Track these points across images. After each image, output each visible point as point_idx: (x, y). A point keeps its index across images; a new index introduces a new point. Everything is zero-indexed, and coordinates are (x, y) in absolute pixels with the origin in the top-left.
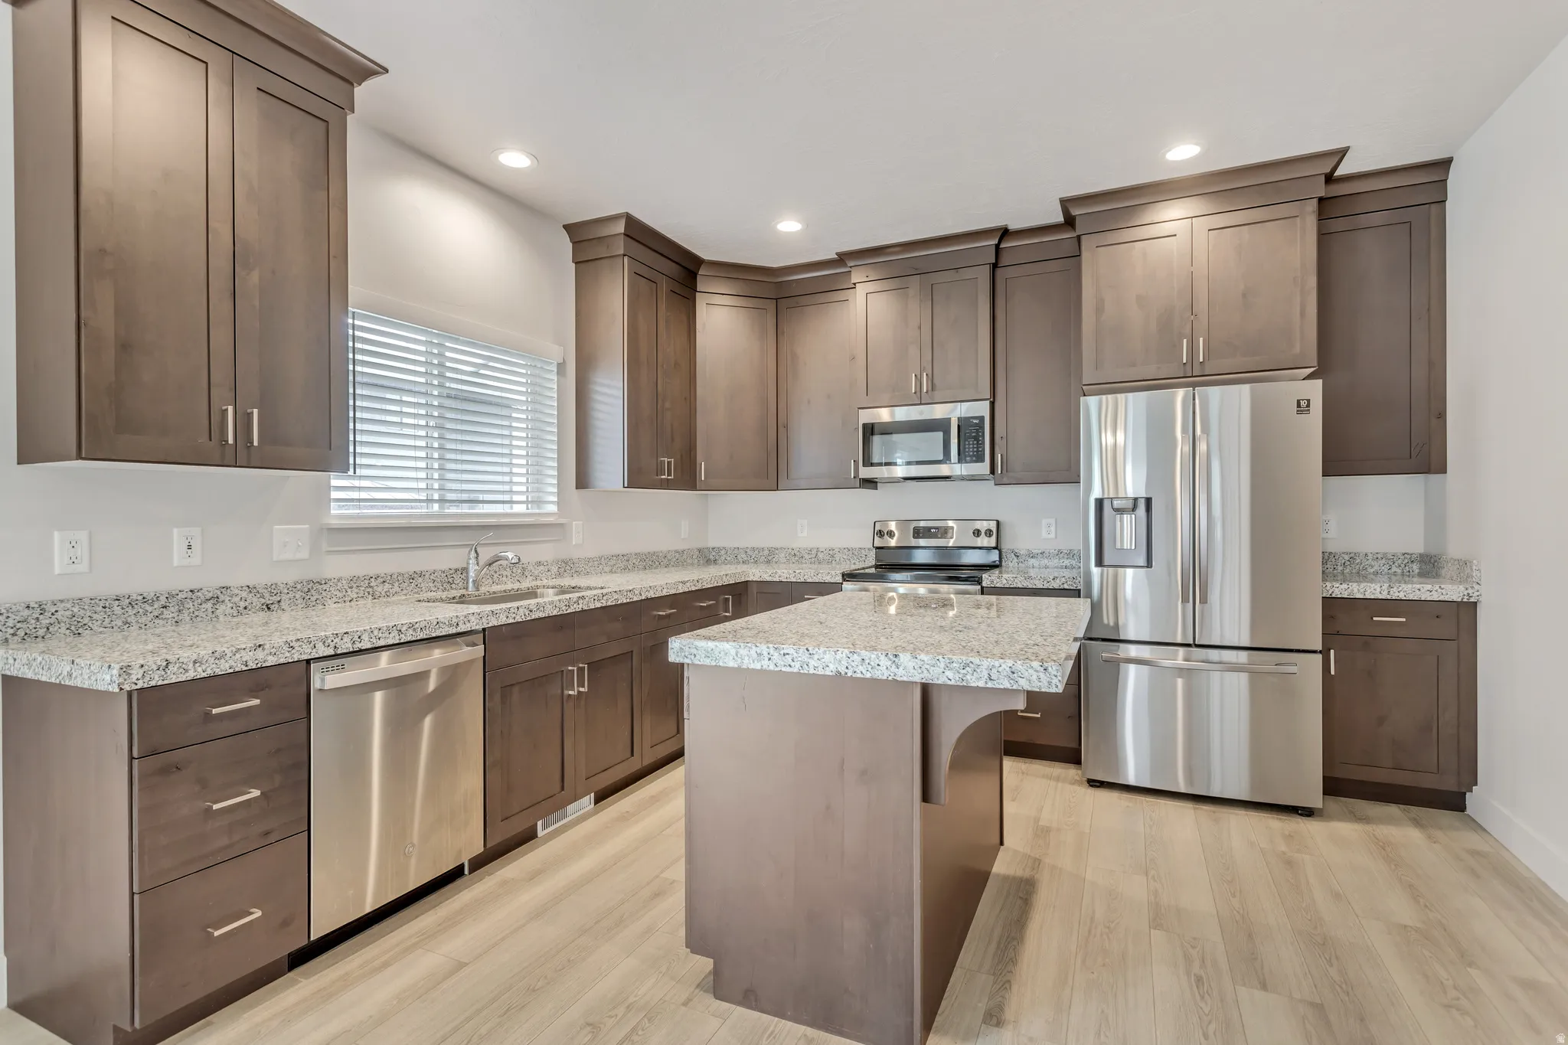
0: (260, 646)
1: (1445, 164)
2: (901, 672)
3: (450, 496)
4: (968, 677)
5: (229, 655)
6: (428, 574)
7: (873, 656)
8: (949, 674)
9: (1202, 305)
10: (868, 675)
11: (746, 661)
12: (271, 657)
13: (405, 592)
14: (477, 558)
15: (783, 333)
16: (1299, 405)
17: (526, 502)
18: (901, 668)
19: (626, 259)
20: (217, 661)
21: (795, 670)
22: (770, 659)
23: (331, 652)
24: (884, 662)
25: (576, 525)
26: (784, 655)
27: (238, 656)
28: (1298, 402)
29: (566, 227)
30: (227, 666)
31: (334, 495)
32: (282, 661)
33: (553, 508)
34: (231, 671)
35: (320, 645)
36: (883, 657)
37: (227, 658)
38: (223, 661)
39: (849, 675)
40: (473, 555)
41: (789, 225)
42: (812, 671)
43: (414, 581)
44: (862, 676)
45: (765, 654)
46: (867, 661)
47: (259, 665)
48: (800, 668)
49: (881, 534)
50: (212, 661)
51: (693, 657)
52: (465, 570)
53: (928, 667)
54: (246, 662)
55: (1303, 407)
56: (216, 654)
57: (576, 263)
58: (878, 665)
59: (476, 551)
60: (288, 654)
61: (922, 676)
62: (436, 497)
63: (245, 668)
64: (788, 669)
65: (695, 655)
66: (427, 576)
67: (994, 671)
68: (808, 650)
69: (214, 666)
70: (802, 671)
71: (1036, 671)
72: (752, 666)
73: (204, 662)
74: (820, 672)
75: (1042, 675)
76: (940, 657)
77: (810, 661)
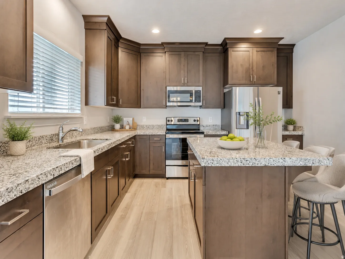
0: (27, 180)
1: (294, 45)
2: (286, 163)
3: (46, 106)
4: (307, 163)
5: (14, 188)
6: (45, 137)
7: (277, 159)
8: (301, 163)
9: (255, 68)
10: (276, 165)
11: (232, 164)
12: (31, 185)
13: (37, 145)
14: (63, 130)
15: (143, 63)
16: (278, 93)
17: (68, 109)
18: (286, 162)
19: (106, 31)
20: (9, 194)
21: (251, 165)
22: (241, 162)
23: (52, 177)
24: (281, 161)
25: (85, 118)
26: (246, 160)
27: (18, 188)
28: (278, 91)
29: (83, 16)
30: (13, 195)
31: (10, 103)
32: (36, 186)
33: (79, 112)
34: (15, 197)
35: (49, 175)
36: (280, 159)
37: (13, 190)
38: (11, 193)
39: (269, 166)
40: (61, 129)
41: (156, 31)
42: (256, 165)
43: (40, 140)
44: (274, 166)
45: (240, 160)
46: (275, 161)
47: (27, 191)
48: (252, 165)
49: (169, 121)
50: (7, 195)
51: (211, 164)
52: (58, 135)
53: (294, 161)
54: (22, 191)
55: (279, 93)
56: (9, 190)
57: (85, 29)
58: (279, 162)
59: (62, 128)
60: (38, 182)
61: (293, 164)
62: (41, 105)
63: (21, 194)
64: (248, 165)
65: (212, 163)
66: (44, 138)
67: (314, 161)
68: (255, 158)
69: (8, 196)
70: (253, 166)
71: (326, 160)
72: (235, 165)
73: (3, 196)
74: (259, 165)
75: (328, 161)
76: (298, 158)
77: (256, 162)
